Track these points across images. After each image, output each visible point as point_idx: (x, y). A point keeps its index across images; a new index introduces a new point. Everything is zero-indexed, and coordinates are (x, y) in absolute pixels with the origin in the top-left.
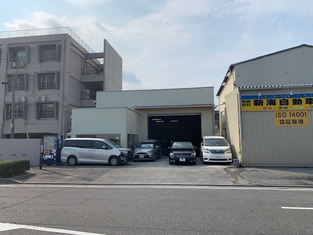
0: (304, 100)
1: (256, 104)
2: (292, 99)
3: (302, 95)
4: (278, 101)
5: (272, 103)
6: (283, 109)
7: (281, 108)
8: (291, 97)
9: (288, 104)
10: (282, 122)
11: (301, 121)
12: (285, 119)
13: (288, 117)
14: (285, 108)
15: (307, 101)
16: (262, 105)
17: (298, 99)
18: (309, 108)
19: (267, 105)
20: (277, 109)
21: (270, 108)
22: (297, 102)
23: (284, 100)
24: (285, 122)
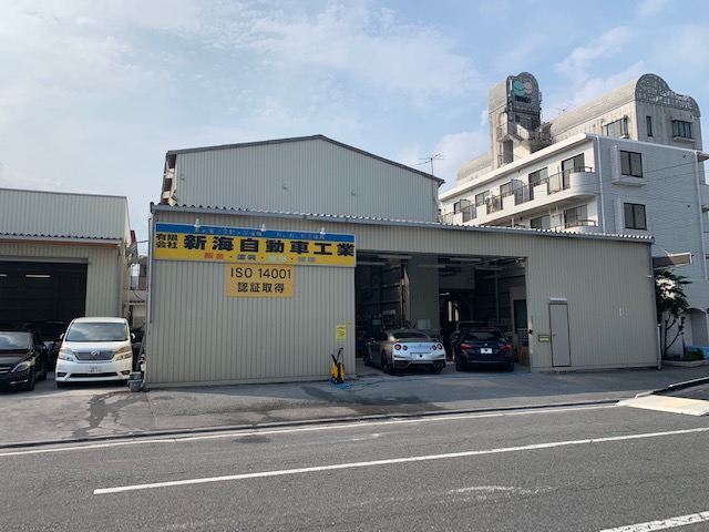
0: (287, 244)
1: (189, 244)
2: (265, 240)
3: (286, 235)
4: (237, 242)
5: (225, 244)
6: (247, 260)
7: (242, 257)
8: (264, 235)
9: (257, 250)
10: (243, 288)
11: (280, 288)
12: (249, 281)
13: (256, 278)
14: (251, 258)
15: (293, 246)
16: (203, 248)
17: (277, 240)
18: (296, 262)
19: (214, 248)
20: (235, 259)
21: (220, 256)
22: (275, 247)
23: (250, 240)
24: (249, 288)
